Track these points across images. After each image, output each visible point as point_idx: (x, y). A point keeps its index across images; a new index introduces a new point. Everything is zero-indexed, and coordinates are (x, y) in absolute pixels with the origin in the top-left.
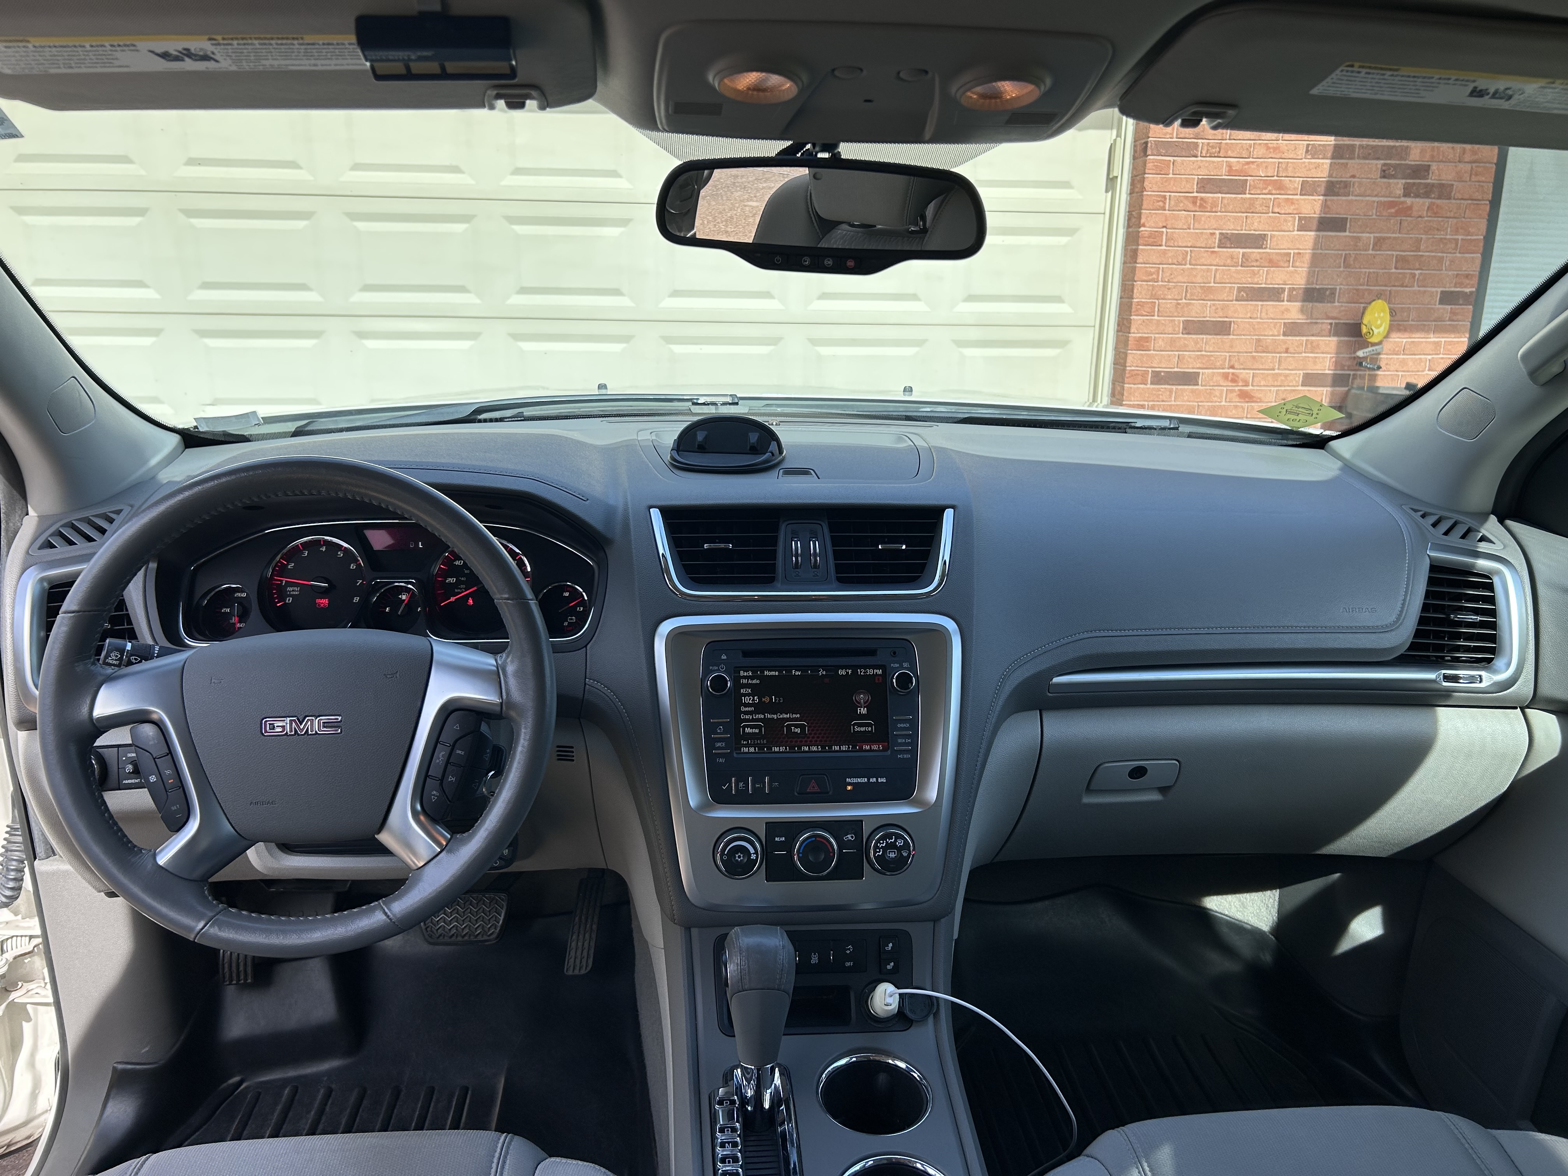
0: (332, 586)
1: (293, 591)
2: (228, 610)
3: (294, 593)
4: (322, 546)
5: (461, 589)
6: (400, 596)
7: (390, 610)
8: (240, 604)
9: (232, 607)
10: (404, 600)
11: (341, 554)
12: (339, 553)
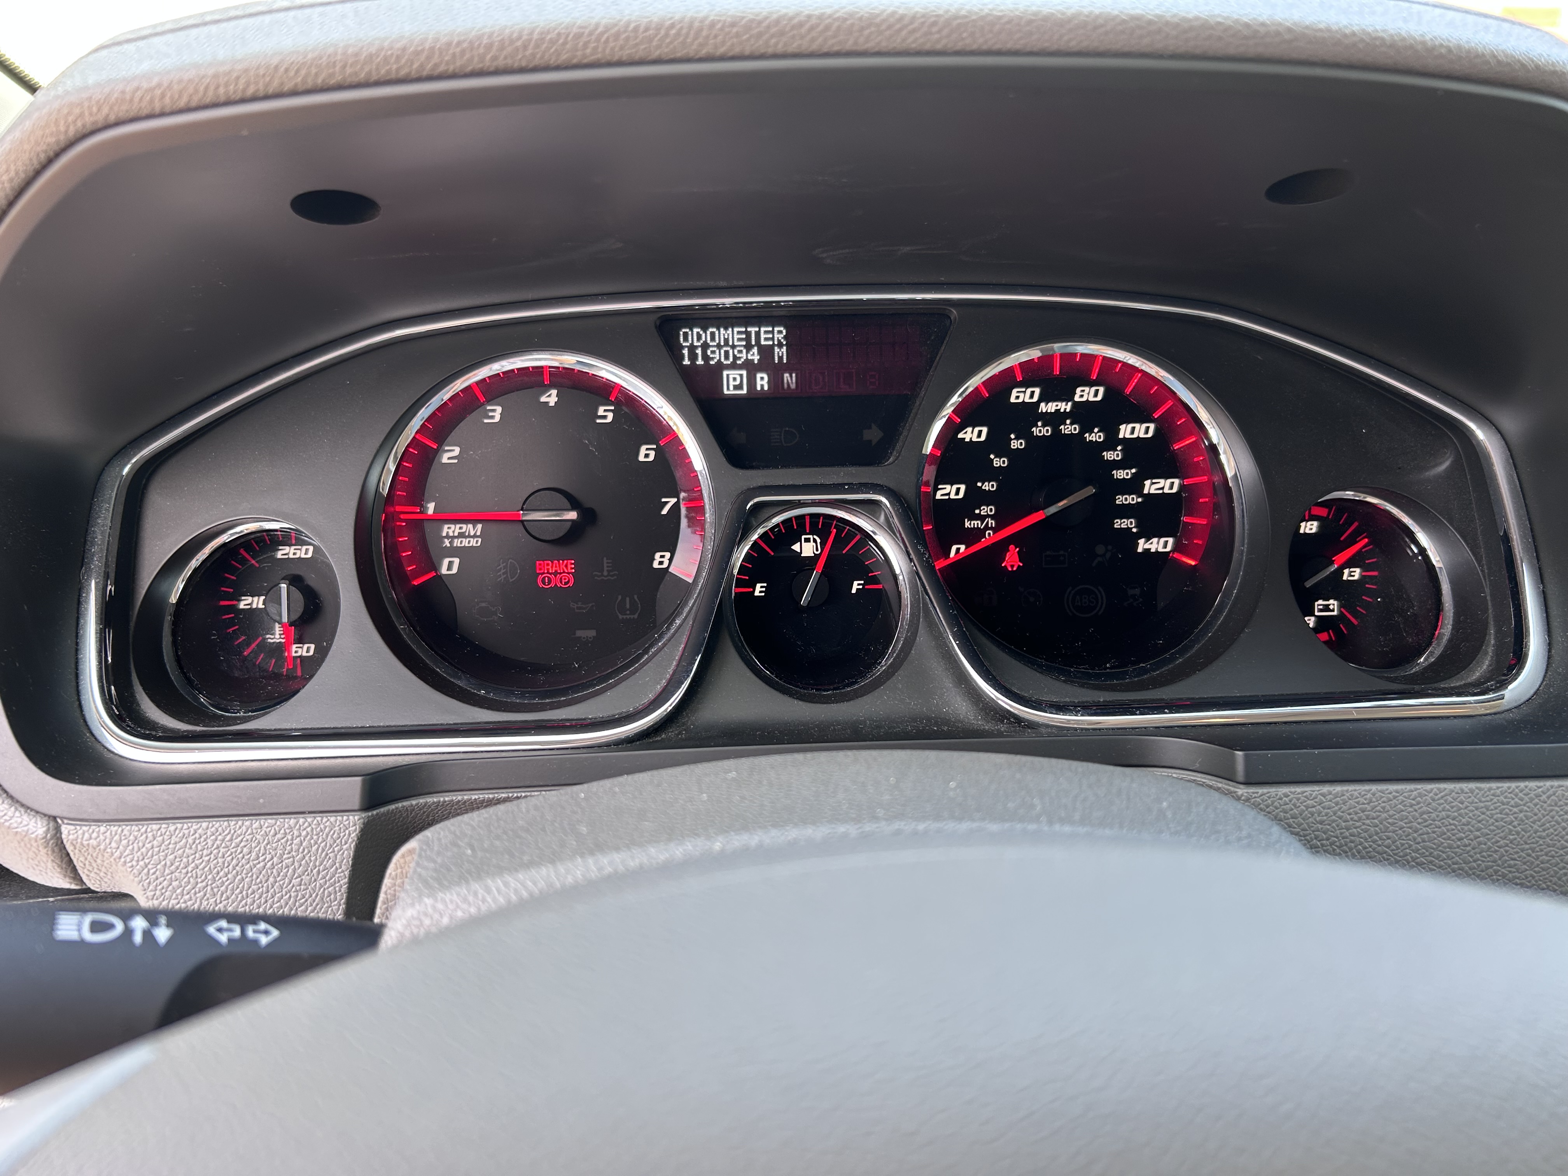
0: (588, 516)
1: (461, 535)
2: (258, 602)
3: (465, 543)
4: (545, 388)
5: (982, 518)
6: (796, 547)
7: (768, 590)
8: (296, 581)
9: (271, 593)
10: (816, 557)
11: (606, 414)
12: (601, 411)
